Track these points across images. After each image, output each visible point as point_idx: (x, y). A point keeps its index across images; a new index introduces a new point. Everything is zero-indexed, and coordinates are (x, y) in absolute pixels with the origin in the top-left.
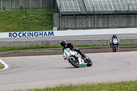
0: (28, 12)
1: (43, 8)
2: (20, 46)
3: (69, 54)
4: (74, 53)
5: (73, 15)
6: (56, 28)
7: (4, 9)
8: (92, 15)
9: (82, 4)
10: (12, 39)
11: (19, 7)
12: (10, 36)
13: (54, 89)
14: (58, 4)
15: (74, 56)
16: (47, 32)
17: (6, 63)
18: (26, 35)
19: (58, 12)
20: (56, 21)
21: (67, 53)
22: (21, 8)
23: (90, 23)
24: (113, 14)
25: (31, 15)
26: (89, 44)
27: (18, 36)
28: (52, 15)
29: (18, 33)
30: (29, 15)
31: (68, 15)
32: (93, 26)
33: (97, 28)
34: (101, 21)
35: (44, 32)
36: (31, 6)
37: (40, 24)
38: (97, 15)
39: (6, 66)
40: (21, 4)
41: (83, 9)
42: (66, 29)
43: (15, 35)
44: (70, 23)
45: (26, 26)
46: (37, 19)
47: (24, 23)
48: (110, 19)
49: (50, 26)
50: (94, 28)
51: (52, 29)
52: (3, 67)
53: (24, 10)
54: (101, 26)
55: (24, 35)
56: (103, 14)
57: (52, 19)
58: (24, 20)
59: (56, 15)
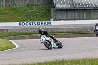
0: (33, 7)
1: (43, 5)
2: (27, 32)
3: (44, 39)
4: (48, 39)
5: (65, 10)
6: (53, 19)
7: (16, 5)
8: (79, 10)
9: (71, 2)
10: (22, 27)
11: (26, 4)
12: (20, 24)
13: (51, 63)
14: (54, 2)
15: (48, 41)
16: (47, 22)
17: (17, 44)
18: (31, 24)
19: (54, 7)
20: (53, 14)
21: (43, 38)
22: (28, 5)
23: (77, 16)
24: (94, 9)
25: (35, 10)
26: (76, 30)
27: (25, 25)
28: (50, 10)
29: (25, 23)
30: (33, 9)
31: (61, 10)
32: (79, 18)
33: (82, 19)
34: (85, 15)
35: (44, 22)
36: (35, 4)
37: (42, 16)
38: (82, 10)
39: (17, 46)
40: (28, 2)
41: (72, 6)
42: (60, 20)
43: (23, 24)
44: (63, 15)
45: (31, 18)
46: (39, 12)
47: (30, 15)
48: (92, 13)
49: (48, 18)
50: (80, 19)
51: (50, 20)
52: (15, 47)
53: (30, 7)
54: (85, 18)
55: (30, 24)
56: (86, 10)
57: (50, 13)
58: (30, 14)
59: (52, 10)
